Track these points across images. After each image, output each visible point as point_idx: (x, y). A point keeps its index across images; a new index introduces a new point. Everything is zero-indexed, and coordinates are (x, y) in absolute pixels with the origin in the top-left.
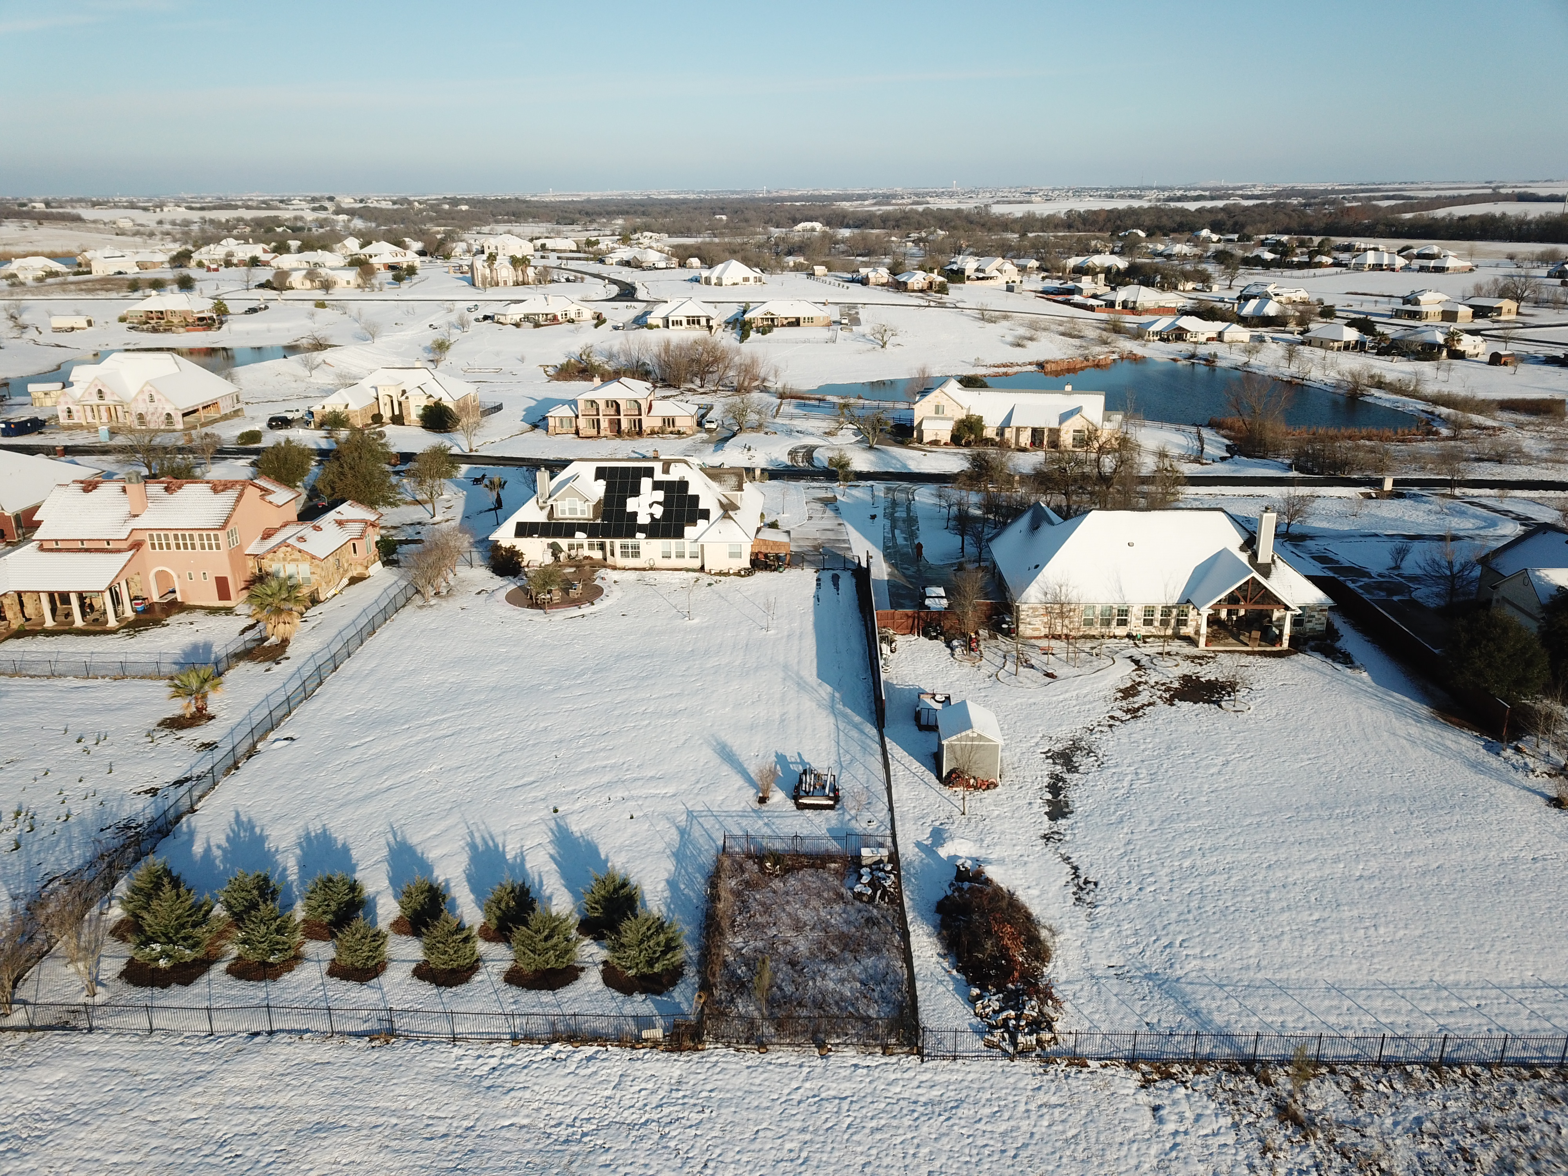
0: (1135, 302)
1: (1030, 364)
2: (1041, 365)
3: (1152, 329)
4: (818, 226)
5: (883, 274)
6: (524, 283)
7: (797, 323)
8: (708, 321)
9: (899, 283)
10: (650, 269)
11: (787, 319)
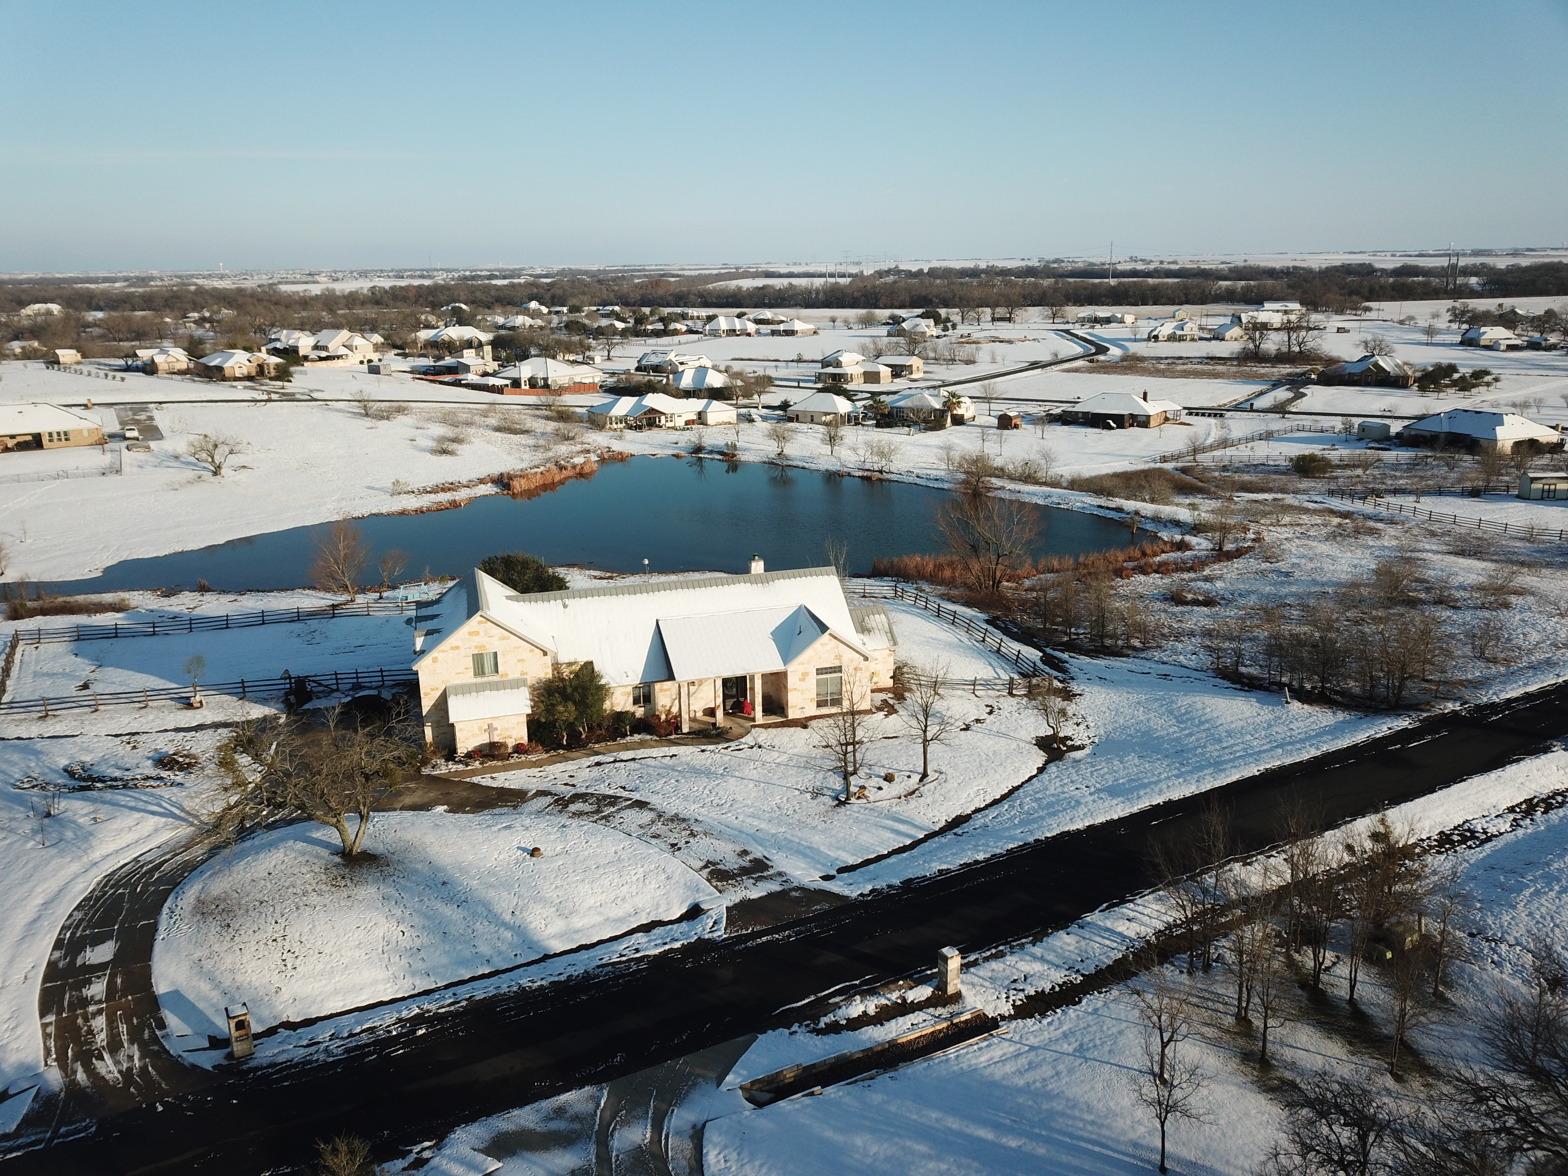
0: (544, 379)
1: (482, 481)
2: (503, 481)
3: (612, 413)
5: (179, 357)
7: (35, 443)
9: (207, 368)
11: (12, 437)
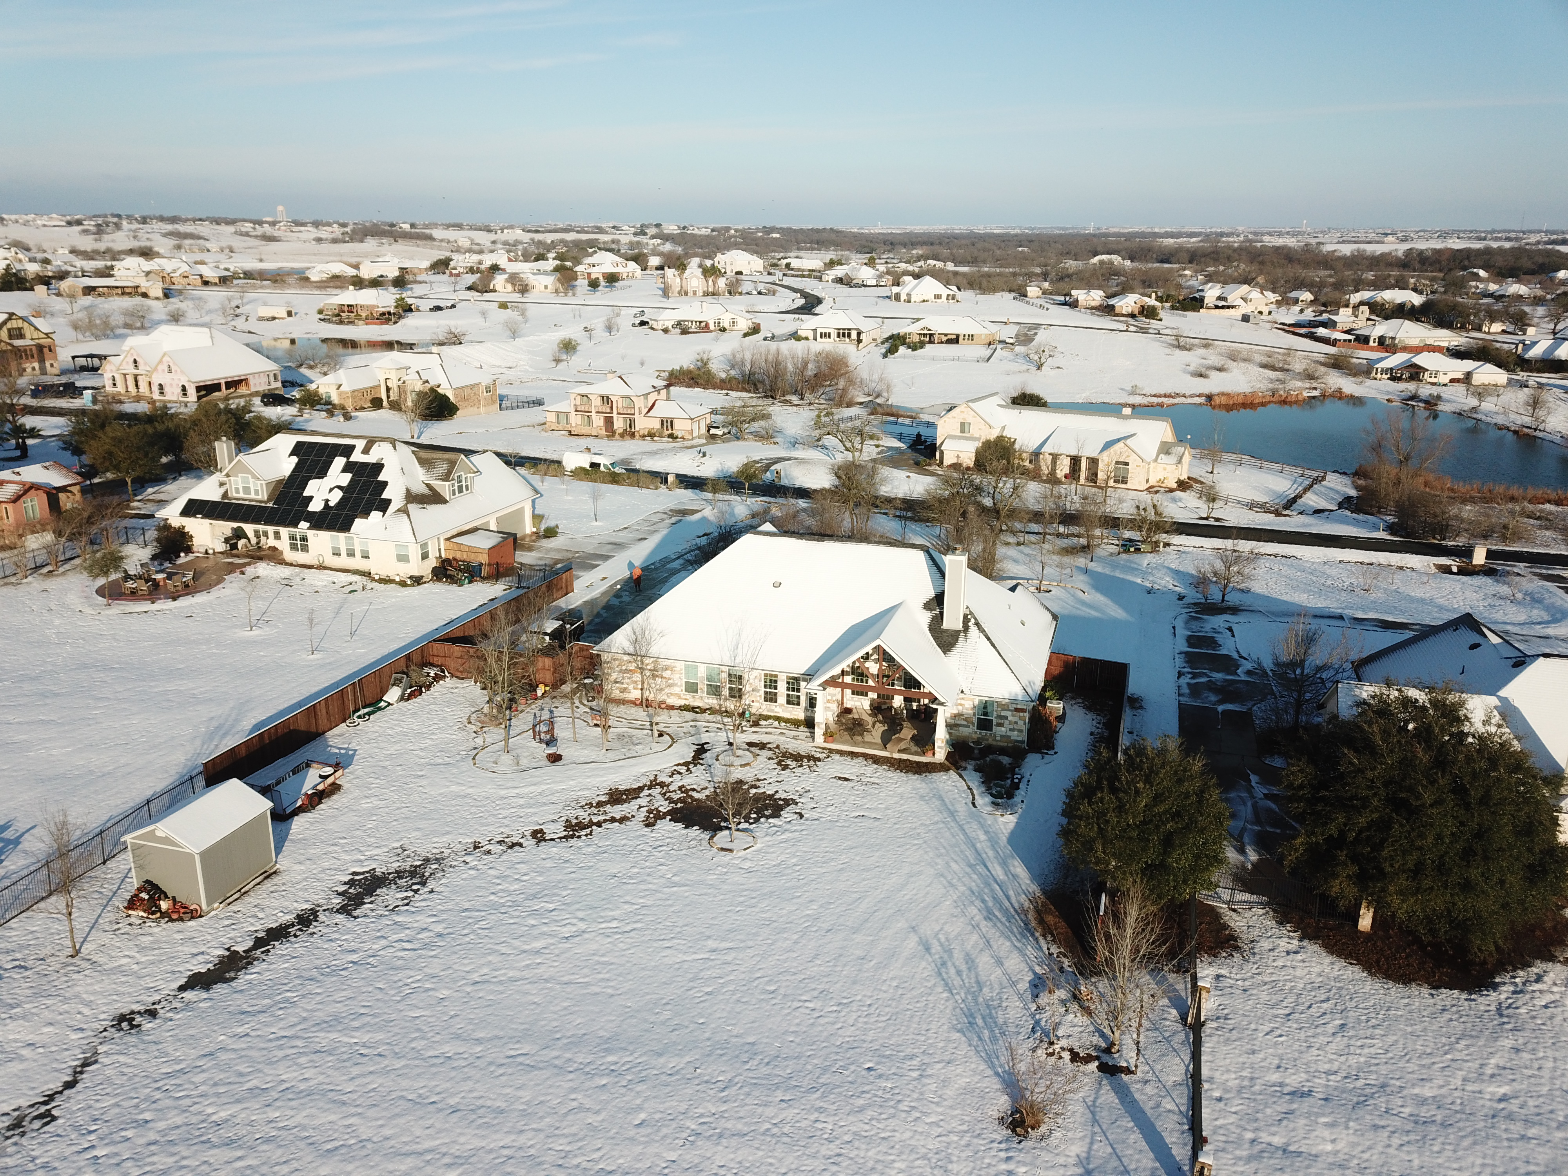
0: (1393, 338)
1: (1200, 396)
2: (1210, 397)
3: (1380, 365)
4: (1116, 259)
5: (1097, 298)
6: (713, 294)
7: (955, 340)
8: (859, 334)
9: (1108, 306)
10: (857, 286)
11: (946, 335)
